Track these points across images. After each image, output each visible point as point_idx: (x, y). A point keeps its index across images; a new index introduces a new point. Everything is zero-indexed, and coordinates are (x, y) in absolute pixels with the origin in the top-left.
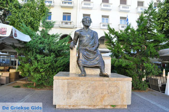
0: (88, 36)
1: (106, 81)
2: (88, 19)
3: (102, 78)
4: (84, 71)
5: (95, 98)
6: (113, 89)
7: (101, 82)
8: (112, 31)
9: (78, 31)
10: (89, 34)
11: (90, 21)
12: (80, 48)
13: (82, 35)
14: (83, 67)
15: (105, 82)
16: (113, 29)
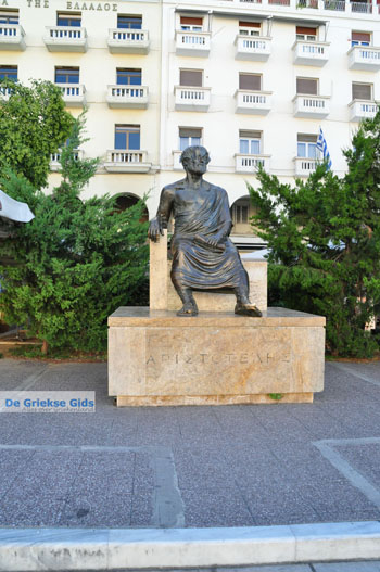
0: (201, 201)
1: (255, 327)
2: (197, 152)
3: (242, 319)
4: (192, 301)
5: (225, 375)
6: (273, 350)
7: (240, 331)
8: (269, 183)
9: (169, 187)
10: (202, 197)
11: (205, 158)
12: (178, 236)
13: (184, 198)
14: (188, 292)
15: (251, 330)
16: (275, 177)
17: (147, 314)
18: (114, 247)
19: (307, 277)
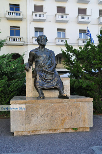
0: (45, 56)
1: (66, 103)
2: (43, 37)
3: (61, 100)
4: (42, 94)
5: (56, 121)
6: (73, 111)
7: (61, 104)
8: (70, 48)
9: (33, 50)
10: (45, 54)
11: (46, 40)
12: (36, 69)
13: (38, 55)
14: (40, 90)
15: (65, 104)
16: (72, 46)
17: (25, 99)
18: (11, 74)
19: (84, 83)
